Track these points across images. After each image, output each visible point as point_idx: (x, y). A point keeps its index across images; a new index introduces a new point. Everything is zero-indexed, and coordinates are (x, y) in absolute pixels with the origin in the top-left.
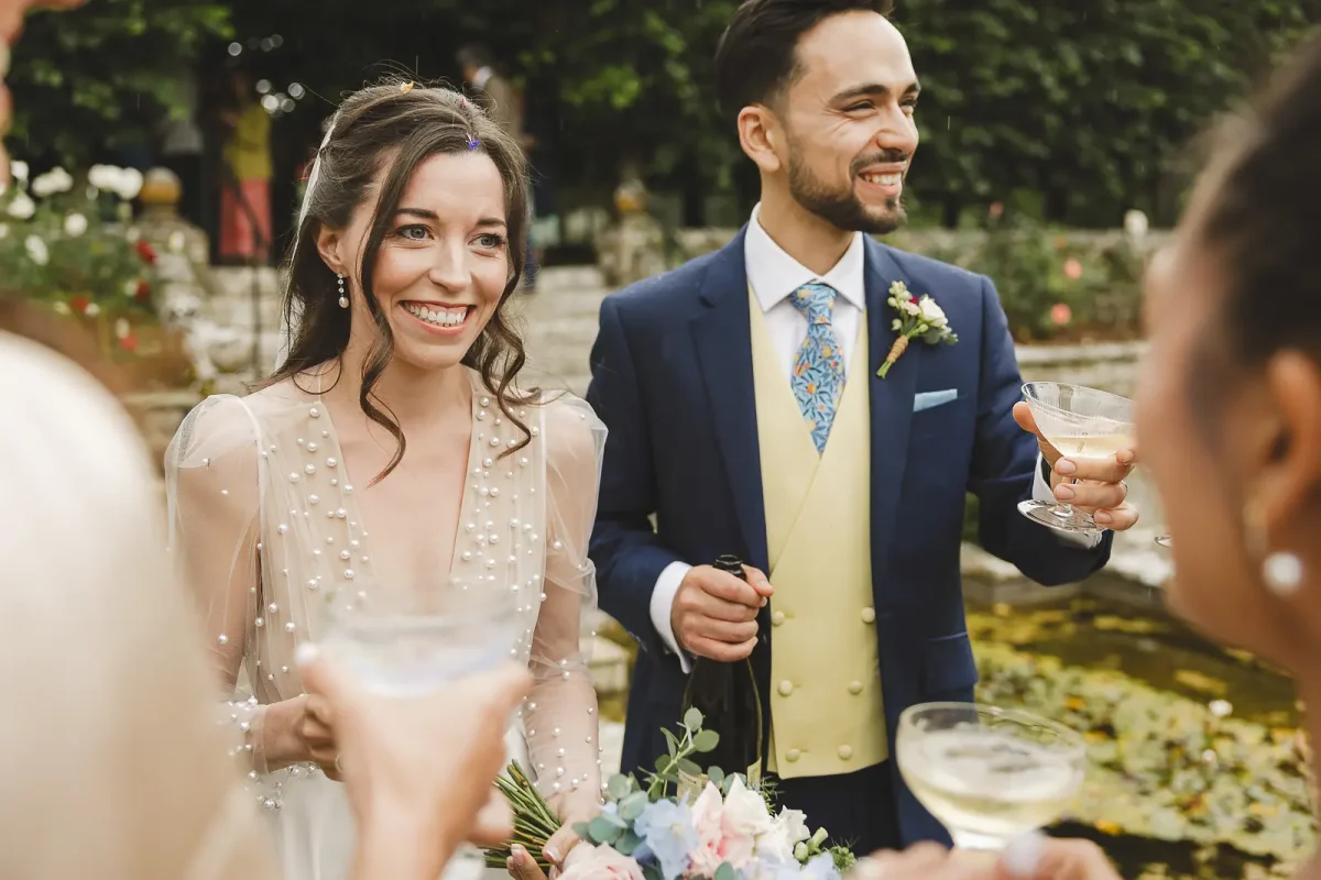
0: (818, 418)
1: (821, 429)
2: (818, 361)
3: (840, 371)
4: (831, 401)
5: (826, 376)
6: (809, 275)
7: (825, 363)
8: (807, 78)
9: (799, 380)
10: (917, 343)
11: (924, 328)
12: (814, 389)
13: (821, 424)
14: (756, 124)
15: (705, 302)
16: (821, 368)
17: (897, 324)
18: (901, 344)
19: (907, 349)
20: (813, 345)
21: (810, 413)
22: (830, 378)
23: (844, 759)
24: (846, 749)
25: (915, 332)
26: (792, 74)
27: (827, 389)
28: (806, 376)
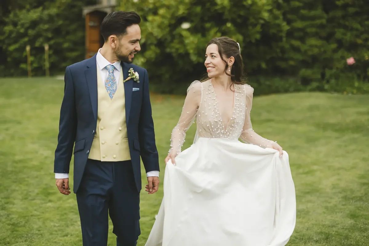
0: (110, 91)
1: (111, 93)
2: (111, 80)
3: (115, 82)
4: (113, 88)
5: (112, 83)
6: (109, 63)
7: (112, 80)
8: (128, 35)
9: (107, 83)
10: (132, 79)
11: (134, 77)
12: (110, 85)
13: (111, 92)
14: (113, 39)
15: (88, 67)
16: (111, 81)
17: (129, 74)
18: (129, 78)
19: (130, 79)
20: (110, 76)
21: (109, 90)
22: (113, 83)
23: (114, 158)
24: (115, 156)
25: (132, 77)
26: (125, 33)
27: (112, 85)
28: (108, 82)
